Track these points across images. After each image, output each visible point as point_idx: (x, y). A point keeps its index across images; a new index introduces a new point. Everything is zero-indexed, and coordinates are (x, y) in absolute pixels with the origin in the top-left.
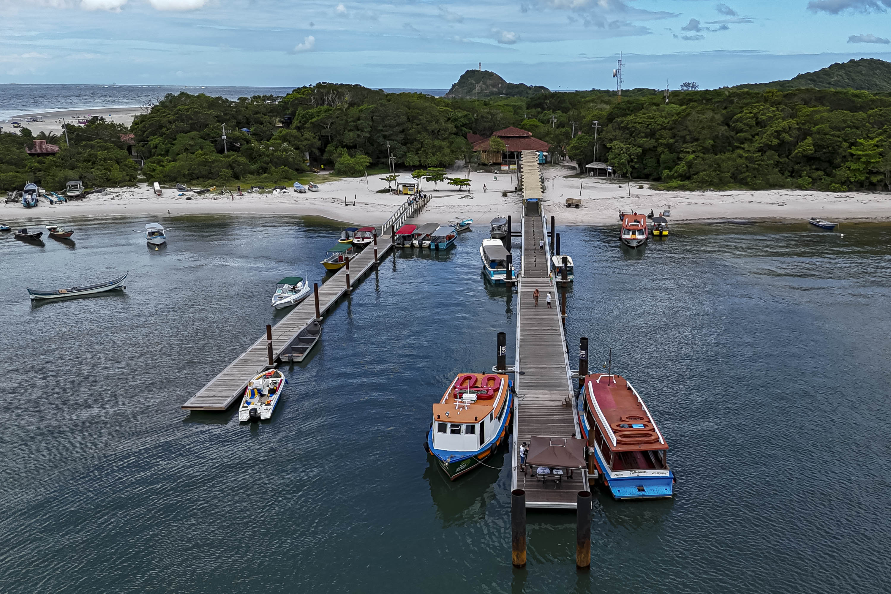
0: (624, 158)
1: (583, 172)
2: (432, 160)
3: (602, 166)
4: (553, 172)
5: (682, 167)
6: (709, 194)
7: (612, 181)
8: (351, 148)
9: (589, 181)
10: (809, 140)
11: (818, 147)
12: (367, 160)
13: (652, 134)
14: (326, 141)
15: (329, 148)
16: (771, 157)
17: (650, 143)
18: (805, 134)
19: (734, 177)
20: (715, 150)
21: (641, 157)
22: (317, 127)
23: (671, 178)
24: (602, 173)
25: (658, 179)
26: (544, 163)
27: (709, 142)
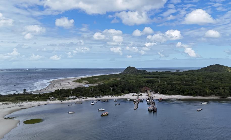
0: (160, 92)
1: (155, 93)
2: (136, 92)
3: (158, 92)
4: (152, 93)
5: (167, 93)
6: (170, 96)
7: (159, 94)
8: (126, 90)
9: (156, 94)
10: (181, 90)
11: (182, 90)
12: (128, 92)
13: (163, 88)
14: (123, 89)
15: (124, 90)
16: (177, 91)
17: (163, 90)
18: (180, 89)
19: (173, 94)
20: (171, 90)
21: (162, 91)
22: (122, 88)
23: (166, 94)
24: (158, 93)
25: (164, 94)
26: (150, 91)
27: (170, 90)
